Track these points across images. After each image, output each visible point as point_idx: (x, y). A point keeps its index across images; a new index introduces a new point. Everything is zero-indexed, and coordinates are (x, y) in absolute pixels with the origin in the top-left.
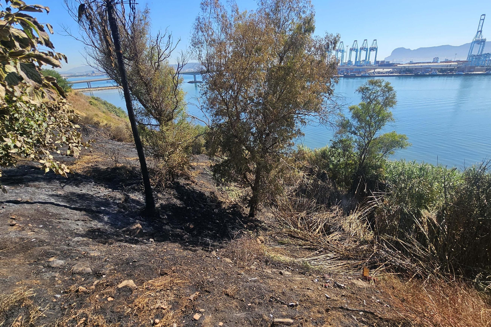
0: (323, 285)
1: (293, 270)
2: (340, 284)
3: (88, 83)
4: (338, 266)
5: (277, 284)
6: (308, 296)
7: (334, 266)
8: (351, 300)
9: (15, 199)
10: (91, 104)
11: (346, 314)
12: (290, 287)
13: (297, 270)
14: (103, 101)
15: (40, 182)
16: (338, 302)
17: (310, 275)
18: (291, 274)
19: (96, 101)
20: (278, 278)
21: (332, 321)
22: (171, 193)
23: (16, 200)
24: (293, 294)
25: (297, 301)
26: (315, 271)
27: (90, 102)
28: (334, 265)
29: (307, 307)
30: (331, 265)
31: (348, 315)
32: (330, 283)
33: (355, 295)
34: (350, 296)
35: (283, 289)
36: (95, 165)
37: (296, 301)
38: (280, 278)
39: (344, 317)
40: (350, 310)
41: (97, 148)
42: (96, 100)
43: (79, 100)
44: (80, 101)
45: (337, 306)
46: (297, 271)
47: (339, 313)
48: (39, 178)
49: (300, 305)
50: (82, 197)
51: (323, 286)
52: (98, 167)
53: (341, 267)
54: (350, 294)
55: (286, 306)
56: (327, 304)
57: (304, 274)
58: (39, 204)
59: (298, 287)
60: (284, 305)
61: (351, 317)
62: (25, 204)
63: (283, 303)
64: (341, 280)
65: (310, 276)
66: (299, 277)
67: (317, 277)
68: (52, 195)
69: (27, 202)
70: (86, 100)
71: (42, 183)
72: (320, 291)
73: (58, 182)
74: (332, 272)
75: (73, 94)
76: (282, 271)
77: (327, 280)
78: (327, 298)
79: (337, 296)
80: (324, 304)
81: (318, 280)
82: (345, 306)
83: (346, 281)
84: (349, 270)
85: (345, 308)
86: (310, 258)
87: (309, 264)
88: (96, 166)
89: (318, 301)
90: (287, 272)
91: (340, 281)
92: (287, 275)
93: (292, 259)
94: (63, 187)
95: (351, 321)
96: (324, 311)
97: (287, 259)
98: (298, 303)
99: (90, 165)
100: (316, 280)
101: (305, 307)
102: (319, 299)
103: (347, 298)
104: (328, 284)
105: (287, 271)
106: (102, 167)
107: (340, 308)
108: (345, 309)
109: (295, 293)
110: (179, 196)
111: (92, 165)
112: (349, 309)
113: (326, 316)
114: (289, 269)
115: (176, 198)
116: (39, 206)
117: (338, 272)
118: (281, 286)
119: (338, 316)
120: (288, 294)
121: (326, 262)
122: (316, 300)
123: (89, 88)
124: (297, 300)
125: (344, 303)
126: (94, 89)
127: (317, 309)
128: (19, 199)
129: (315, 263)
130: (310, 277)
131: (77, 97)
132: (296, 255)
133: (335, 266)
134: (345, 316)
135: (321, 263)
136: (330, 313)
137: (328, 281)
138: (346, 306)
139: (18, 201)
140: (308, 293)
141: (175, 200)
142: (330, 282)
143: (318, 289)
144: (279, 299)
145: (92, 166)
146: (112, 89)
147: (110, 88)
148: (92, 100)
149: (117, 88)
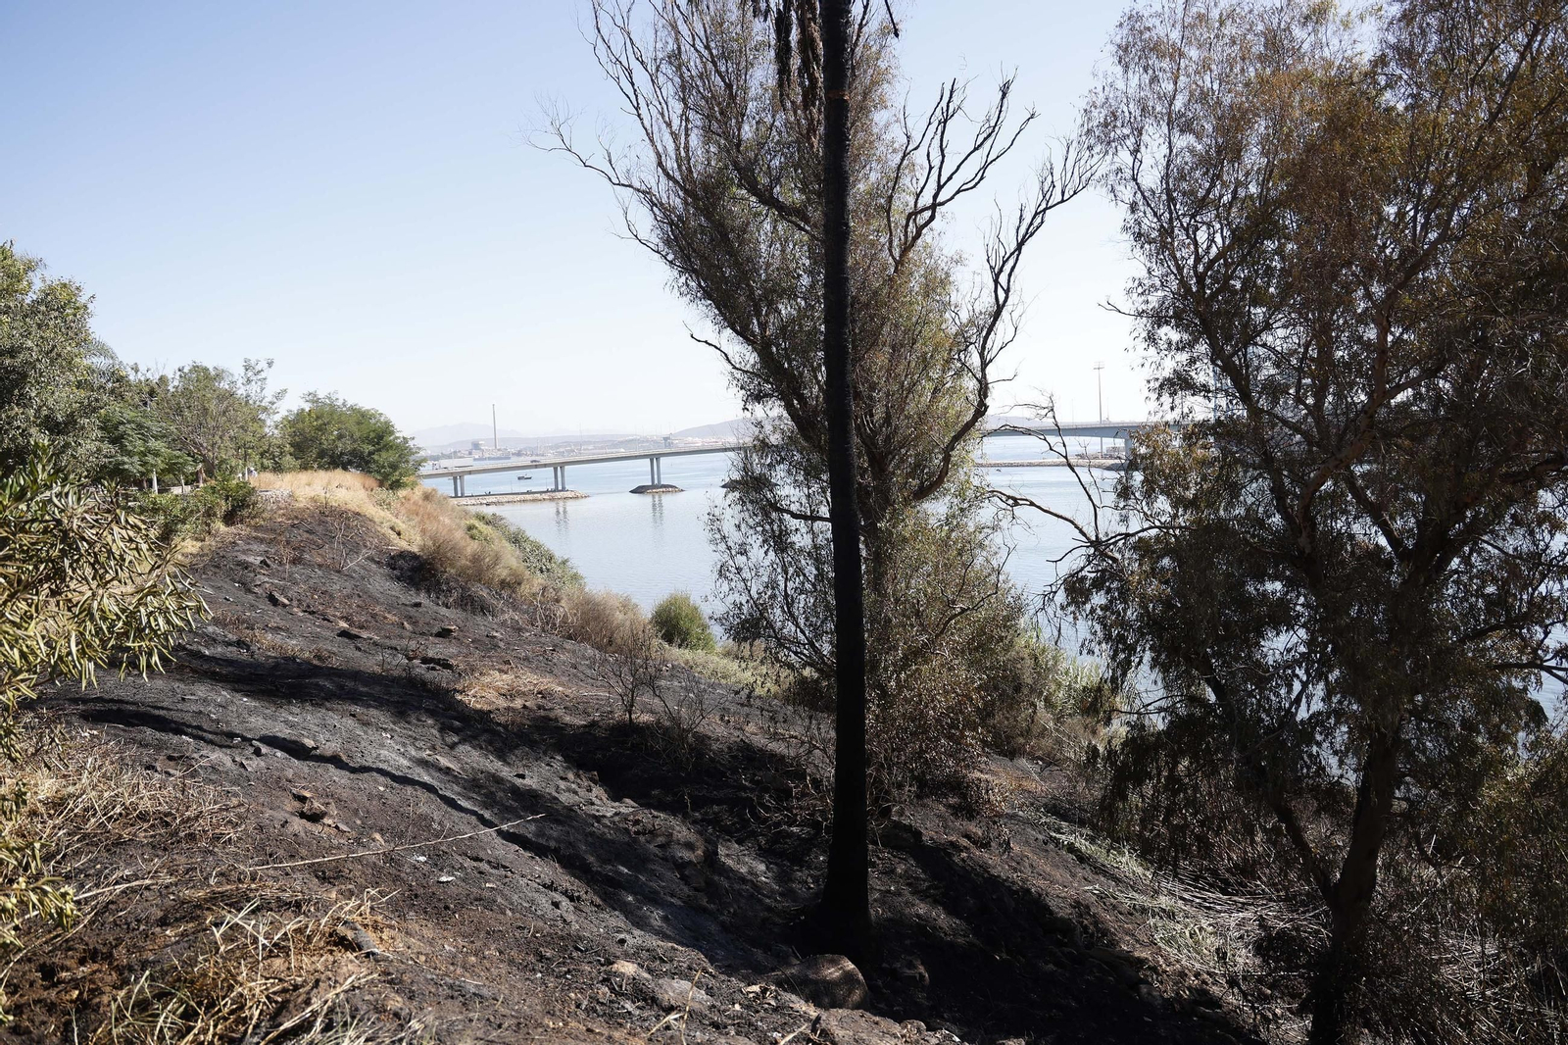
3: (455, 479)
9: (293, 738)
10: (473, 537)
14: (513, 529)
15: (369, 706)
19: (490, 527)
22: (893, 871)
23: (295, 742)
27: (470, 528)
36: (540, 707)
41: (526, 659)
42: (488, 523)
43: (436, 518)
44: (439, 521)
48: (362, 694)
50: (530, 801)
52: (552, 715)
58: (381, 779)
62: (331, 768)
68: (423, 763)
69: (335, 760)
70: (457, 521)
71: (373, 712)
73: (430, 722)
75: (418, 493)
88: (542, 713)
94: (452, 746)
99: (518, 703)
106: (567, 719)
110: (936, 888)
111: (527, 704)
115: (923, 895)
116: (381, 786)
123: (456, 496)
126: (473, 502)
128: (309, 743)
131: (430, 507)
139: (303, 745)
141: (922, 909)
145: (525, 707)
146: (534, 500)
147: (528, 497)
148: (477, 523)
149: (552, 499)
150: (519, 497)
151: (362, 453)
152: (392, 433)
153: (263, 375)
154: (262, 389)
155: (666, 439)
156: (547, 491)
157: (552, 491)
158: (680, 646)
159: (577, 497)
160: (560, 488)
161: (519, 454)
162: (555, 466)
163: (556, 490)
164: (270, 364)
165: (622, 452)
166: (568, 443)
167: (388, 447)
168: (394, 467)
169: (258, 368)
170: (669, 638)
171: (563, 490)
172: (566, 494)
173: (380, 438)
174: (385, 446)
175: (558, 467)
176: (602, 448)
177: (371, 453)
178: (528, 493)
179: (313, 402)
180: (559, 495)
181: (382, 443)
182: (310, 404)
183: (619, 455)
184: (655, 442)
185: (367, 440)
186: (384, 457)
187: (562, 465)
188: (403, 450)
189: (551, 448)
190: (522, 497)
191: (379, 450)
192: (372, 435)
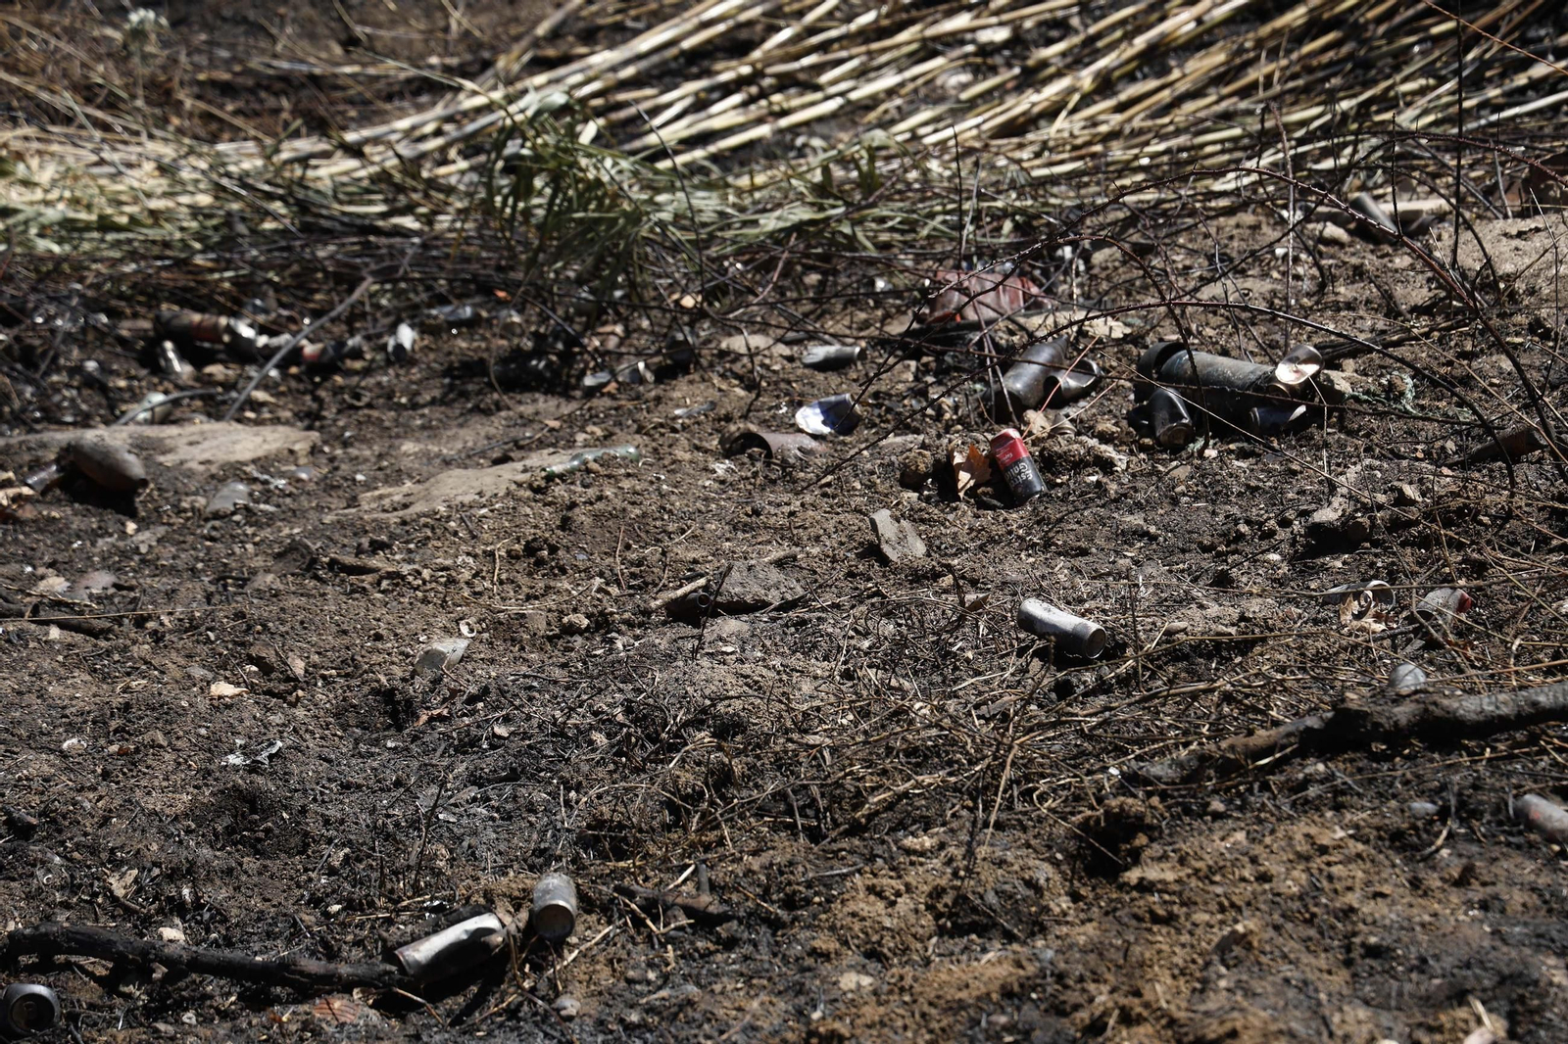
0: (944, 472)
1: (324, 367)
2: (1243, 368)
4: (1156, 59)
5: (80, 691)
6: (727, 729)
7: (1086, 78)
8: (1479, 569)
11: (1423, 806)
12: (350, 667)
13: (406, 335)
16: (1263, 662)
17: (677, 364)
18: (300, 440)
20: (55, 584)
21: (1205, 987)
24: (429, 775)
25: (541, 860)
26: (760, 256)
28: (1077, 60)
29: (747, 900)
30: (1032, 78)
31: (1467, 812)
32: (1065, 399)
33: (1525, 472)
34: (1457, 516)
35: (214, 746)
37: (513, 881)
38: (101, 581)
39: (1394, 875)
40: (1488, 728)
45: (1262, 736)
46: (401, 357)
47: (1300, 829)
49: (606, 910)
51: (947, 492)
53: (1215, 58)
54: (1446, 481)
55: (351, 1010)
56: (1076, 759)
57: (559, 384)
59: (504, 631)
60: (316, 1010)
61: (1523, 821)
63: (281, 972)
64: (1258, 287)
65: (681, 389)
66: (468, 459)
67: (818, 352)
72: (918, 577)
74: (1063, 198)
76: (113, 438)
77: (1008, 359)
78: (1065, 649)
79: (1222, 581)
80: (1028, 775)
81: (833, 414)
82: (1390, 694)
83: (1344, 292)
84: (1362, 71)
85: (1404, 712)
86: (603, 58)
87: (610, 168)
89: (920, 757)
90: (201, 425)
91: (1240, 316)
92: (234, 471)
93: (243, 157)
95: (1517, 898)
96: (1044, 872)
97: (145, 177)
98: (558, 889)
100: (811, 419)
101: (704, 922)
102: (921, 709)
103: (1408, 557)
104: (1038, 421)
105: (215, 410)
107: (1311, 744)
108: (1397, 738)
109: (467, 745)
112: (1470, 707)
113: (1097, 949)
114: (242, 353)
117: (1177, 170)
118: (164, 713)
119: (1292, 882)
120: (350, 805)
121: (928, 50)
122: (876, 753)
124: (523, 842)
125: (1359, 651)
127: (929, 874)
129: (724, 113)
130: (687, 398)
132: (324, 59)
133: (1105, 85)
134: (1407, 842)
135: (839, 86)
136: (1153, 873)
137: (1019, 381)
138: (1412, 676)
140: (711, 677)
142: (1067, 381)
143: (873, 551)
144: (173, 933)
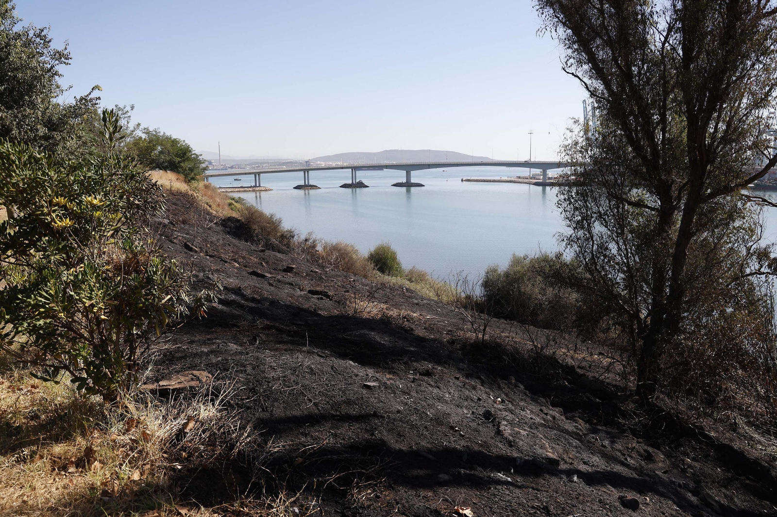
19: (239, 204)
44: (215, 200)
70: (223, 200)
131: (210, 192)
146: (244, 191)
147: (242, 189)
148: (233, 202)
149: (254, 191)
150: (237, 190)
151: (175, 162)
152: (190, 151)
153: (129, 114)
154: (128, 123)
155: (306, 162)
156: (251, 187)
157: (253, 187)
158: (389, 275)
159: (267, 190)
160: (258, 185)
161: (232, 167)
162: (255, 174)
163: (256, 186)
164: (132, 108)
165: (285, 168)
166: (257, 163)
167: (188, 159)
168: (191, 170)
169: (126, 110)
170: (382, 270)
171: (259, 186)
172: (261, 188)
173: (185, 154)
174: (187, 159)
175: (257, 174)
176: (274, 166)
177: (179, 162)
178: (241, 187)
179: (146, 133)
180: (257, 189)
181: (186, 157)
182: (145, 135)
183: (283, 169)
184: (301, 163)
185: (177, 155)
186: (187, 165)
187: (259, 173)
188: (196, 161)
189: (248, 165)
190: (238, 189)
191: (184, 161)
192: (180, 152)
